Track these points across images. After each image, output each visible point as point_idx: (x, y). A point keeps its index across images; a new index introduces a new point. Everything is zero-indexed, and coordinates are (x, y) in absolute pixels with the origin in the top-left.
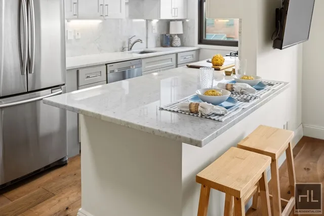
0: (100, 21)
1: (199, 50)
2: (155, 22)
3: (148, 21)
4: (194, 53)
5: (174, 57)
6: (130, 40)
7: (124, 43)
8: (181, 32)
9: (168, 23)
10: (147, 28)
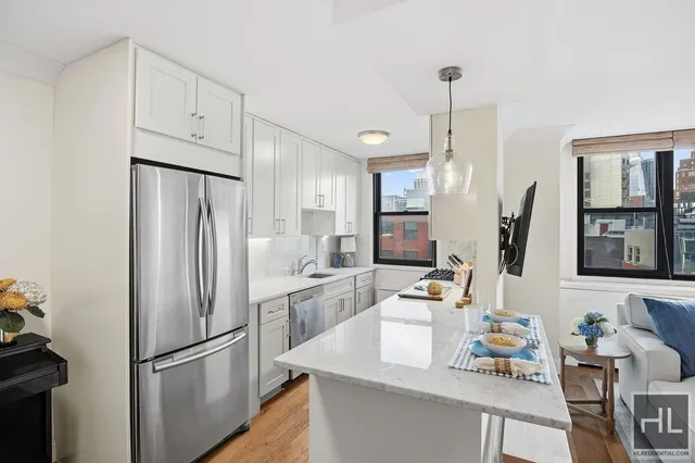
0: (269, 239)
1: (375, 271)
2: (325, 239)
3: (318, 238)
4: (370, 274)
5: (352, 280)
6: (300, 262)
7: (293, 265)
8: (354, 250)
9: (338, 240)
10: (317, 247)
